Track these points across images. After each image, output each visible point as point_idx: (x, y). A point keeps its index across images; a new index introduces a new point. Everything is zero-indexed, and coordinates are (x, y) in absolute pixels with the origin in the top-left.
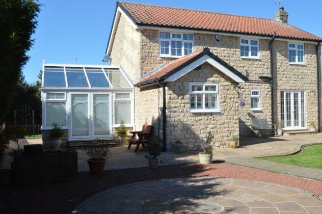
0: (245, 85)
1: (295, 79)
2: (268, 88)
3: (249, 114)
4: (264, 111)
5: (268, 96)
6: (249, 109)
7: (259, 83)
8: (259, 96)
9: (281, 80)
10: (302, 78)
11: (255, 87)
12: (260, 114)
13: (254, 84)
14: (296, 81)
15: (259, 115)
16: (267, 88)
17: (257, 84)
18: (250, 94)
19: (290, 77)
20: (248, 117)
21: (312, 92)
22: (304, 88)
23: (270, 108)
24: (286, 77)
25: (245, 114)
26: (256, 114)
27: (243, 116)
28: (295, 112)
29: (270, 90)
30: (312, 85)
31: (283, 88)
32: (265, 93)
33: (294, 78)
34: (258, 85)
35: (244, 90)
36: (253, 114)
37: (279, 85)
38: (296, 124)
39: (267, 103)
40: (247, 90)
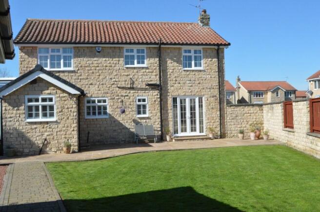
0: (129, 93)
1: (191, 85)
2: (157, 95)
3: (134, 121)
4: (152, 118)
5: (157, 103)
6: (135, 115)
7: (145, 90)
8: (146, 103)
9: (173, 86)
10: (199, 83)
11: (141, 94)
12: (147, 120)
13: (139, 91)
14: (192, 86)
15: (146, 122)
16: (155, 95)
17: (144, 91)
18: (136, 102)
19: (184, 83)
20: (133, 124)
21: (213, 97)
22: (202, 94)
23: (159, 114)
24: (179, 83)
25: (130, 121)
26: (142, 121)
27: (127, 122)
28: (191, 117)
29: (159, 96)
30: (212, 90)
31: (175, 94)
32: (153, 100)
33: (189, 83)
34: (145, 93)
35: (128, 97)
36: (140, 121)
37: (169, 91)
38: (193, 129)
39: (156, 109)
40: (131, 98)
